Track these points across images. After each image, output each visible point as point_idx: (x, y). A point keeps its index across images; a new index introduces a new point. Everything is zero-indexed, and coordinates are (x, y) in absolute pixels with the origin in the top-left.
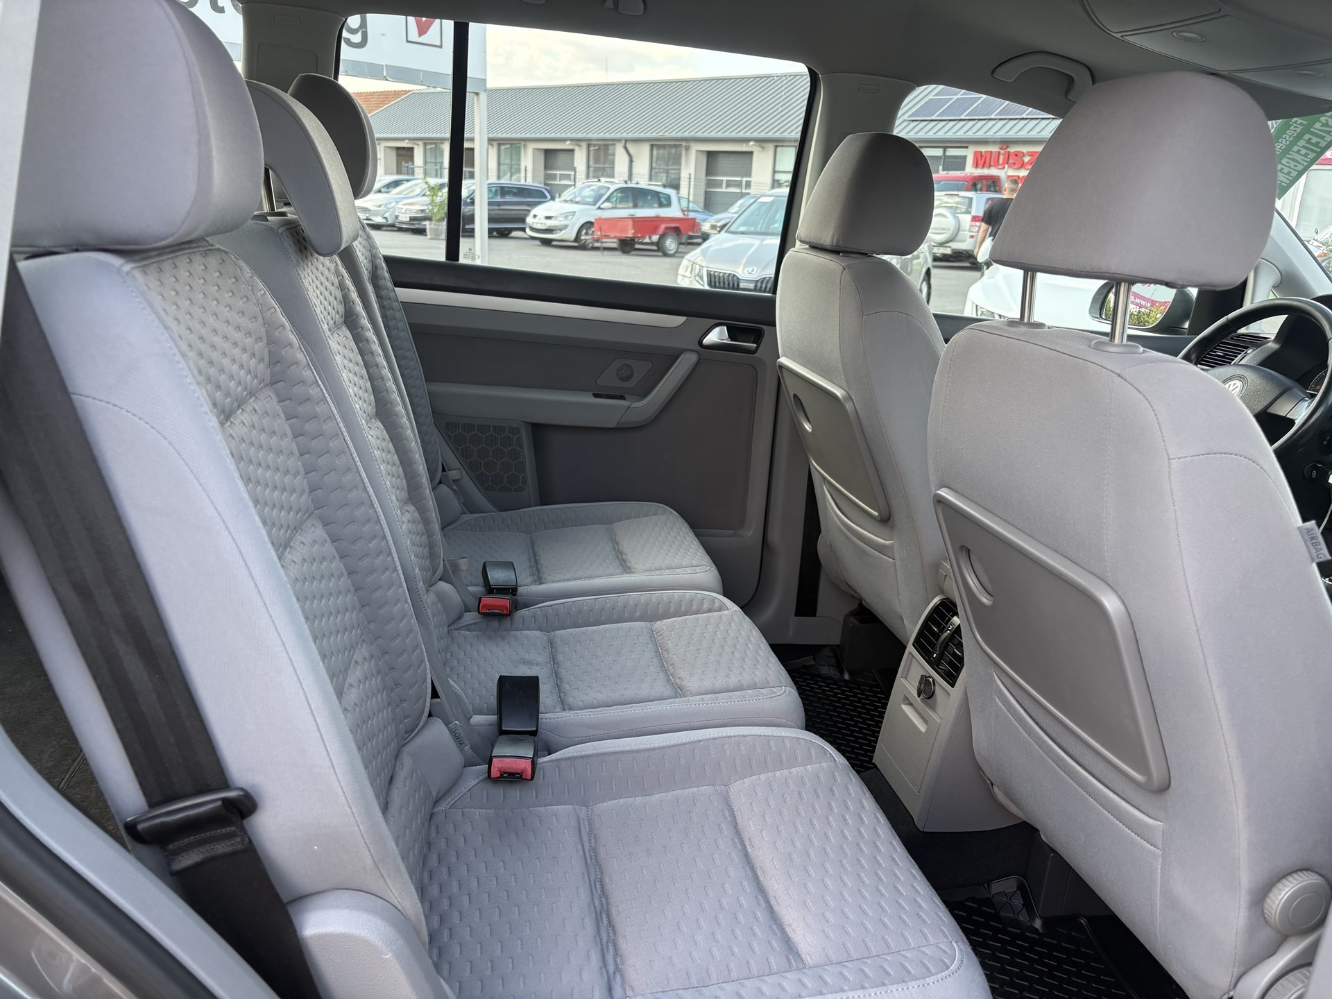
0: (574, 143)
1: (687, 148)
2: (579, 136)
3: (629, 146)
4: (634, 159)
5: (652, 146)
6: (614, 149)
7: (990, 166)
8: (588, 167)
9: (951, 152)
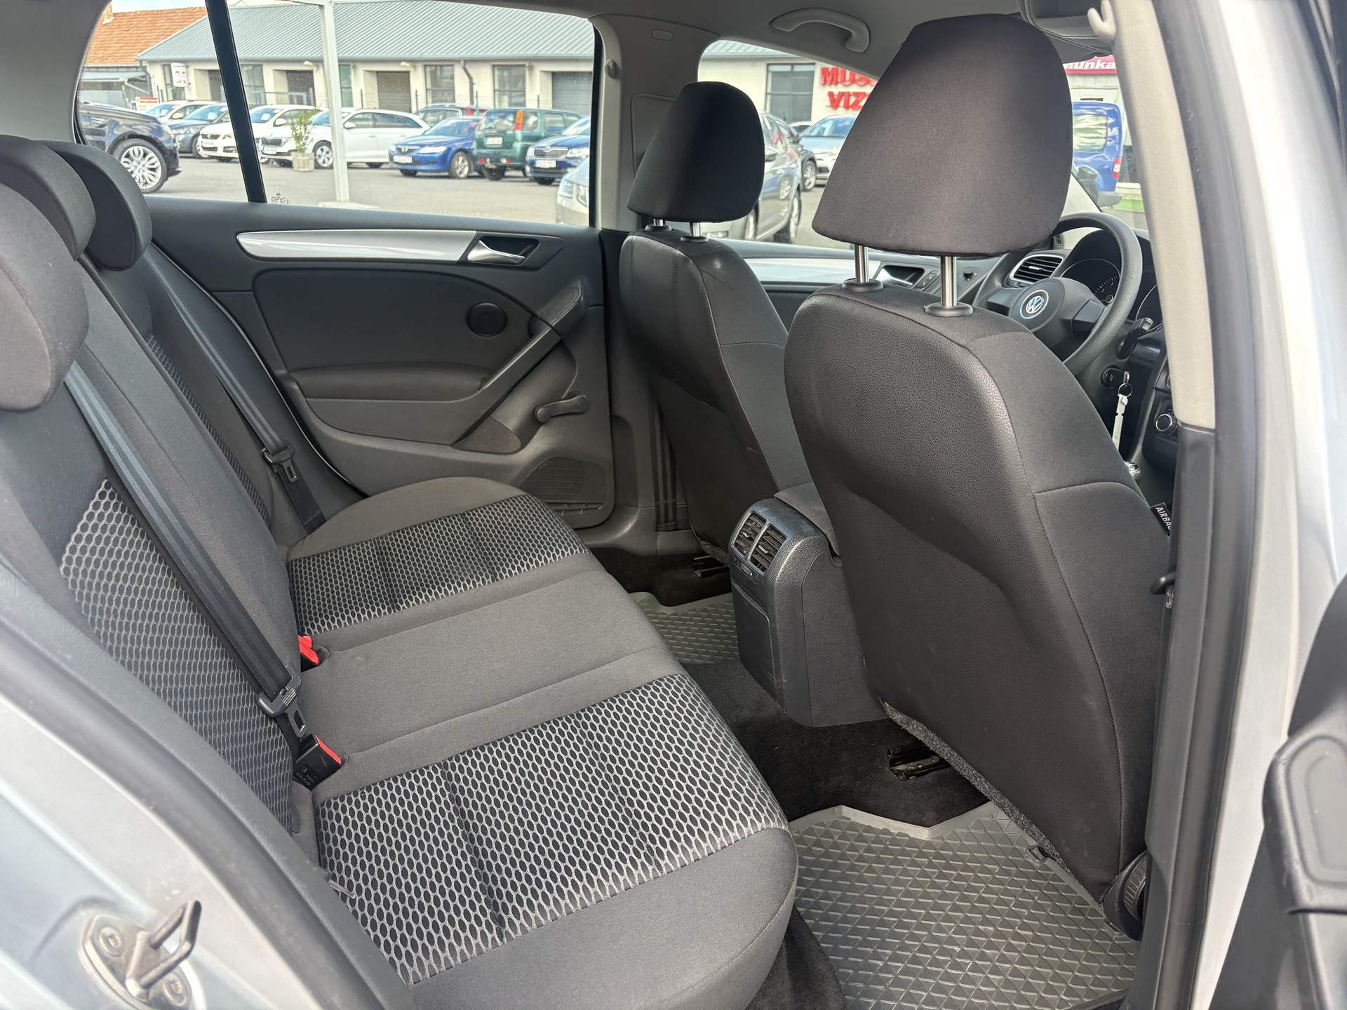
0: (408, 64)
1: (531, 68)
2: (415, 55)
3: (468, 67)
4: (475, 81)
5: (494, 66)
6: (453, 71)
7: (836, 83)
8: (427, 90)
9: (797, 69)
